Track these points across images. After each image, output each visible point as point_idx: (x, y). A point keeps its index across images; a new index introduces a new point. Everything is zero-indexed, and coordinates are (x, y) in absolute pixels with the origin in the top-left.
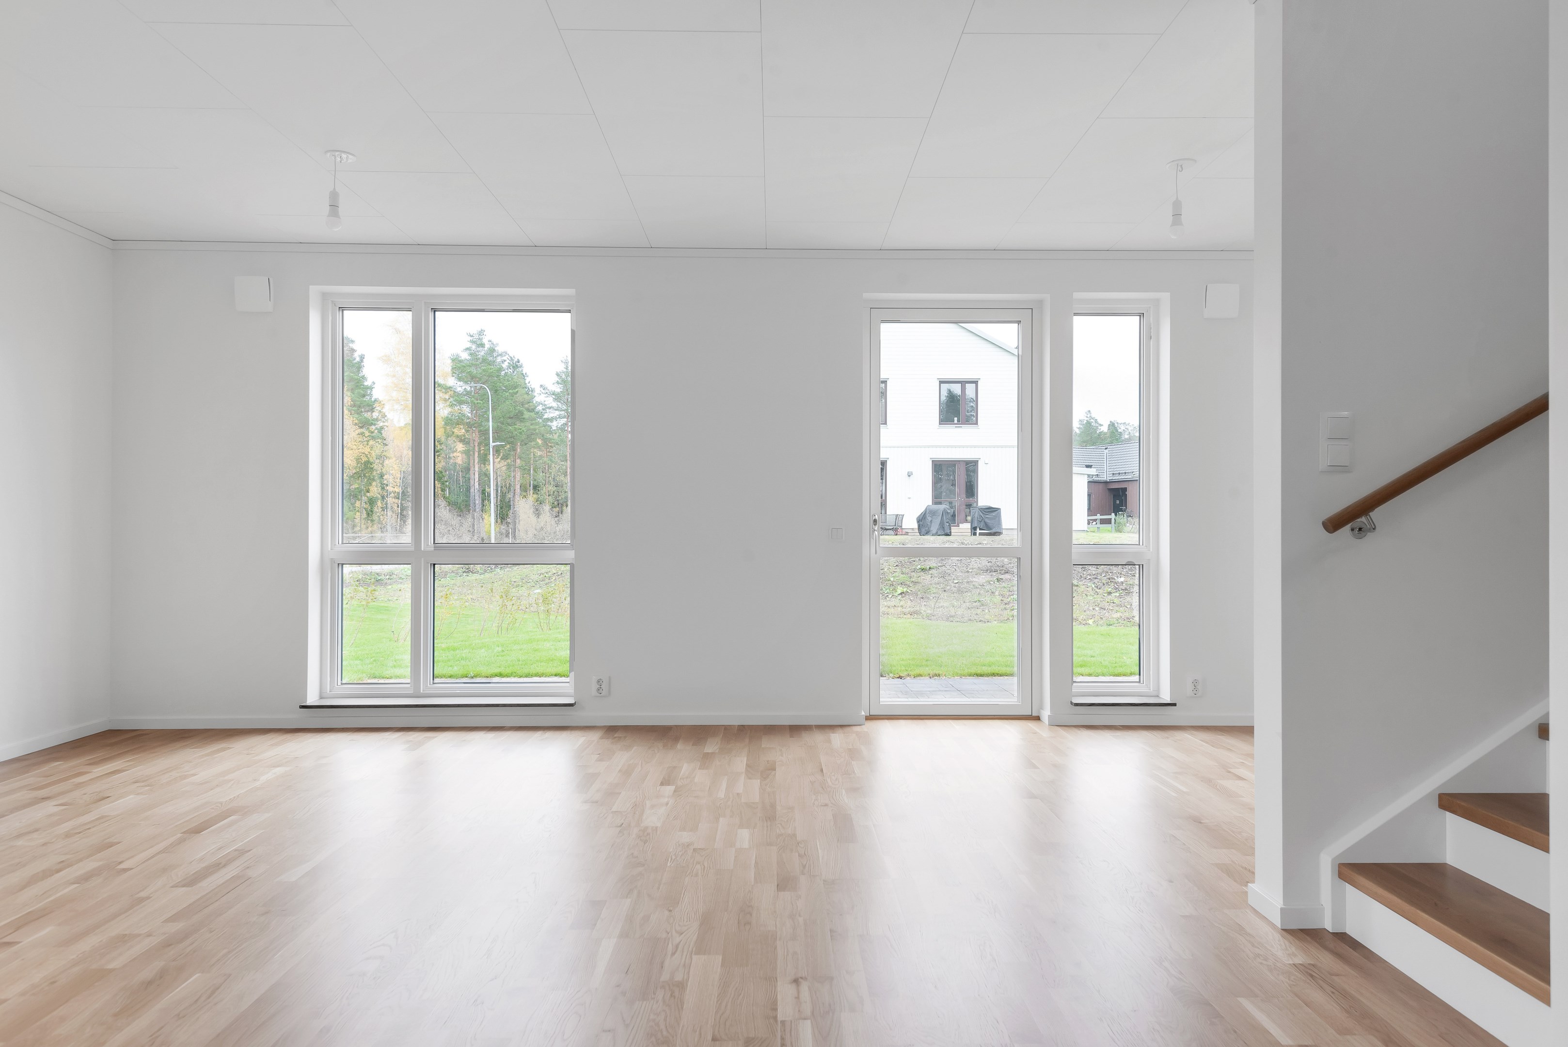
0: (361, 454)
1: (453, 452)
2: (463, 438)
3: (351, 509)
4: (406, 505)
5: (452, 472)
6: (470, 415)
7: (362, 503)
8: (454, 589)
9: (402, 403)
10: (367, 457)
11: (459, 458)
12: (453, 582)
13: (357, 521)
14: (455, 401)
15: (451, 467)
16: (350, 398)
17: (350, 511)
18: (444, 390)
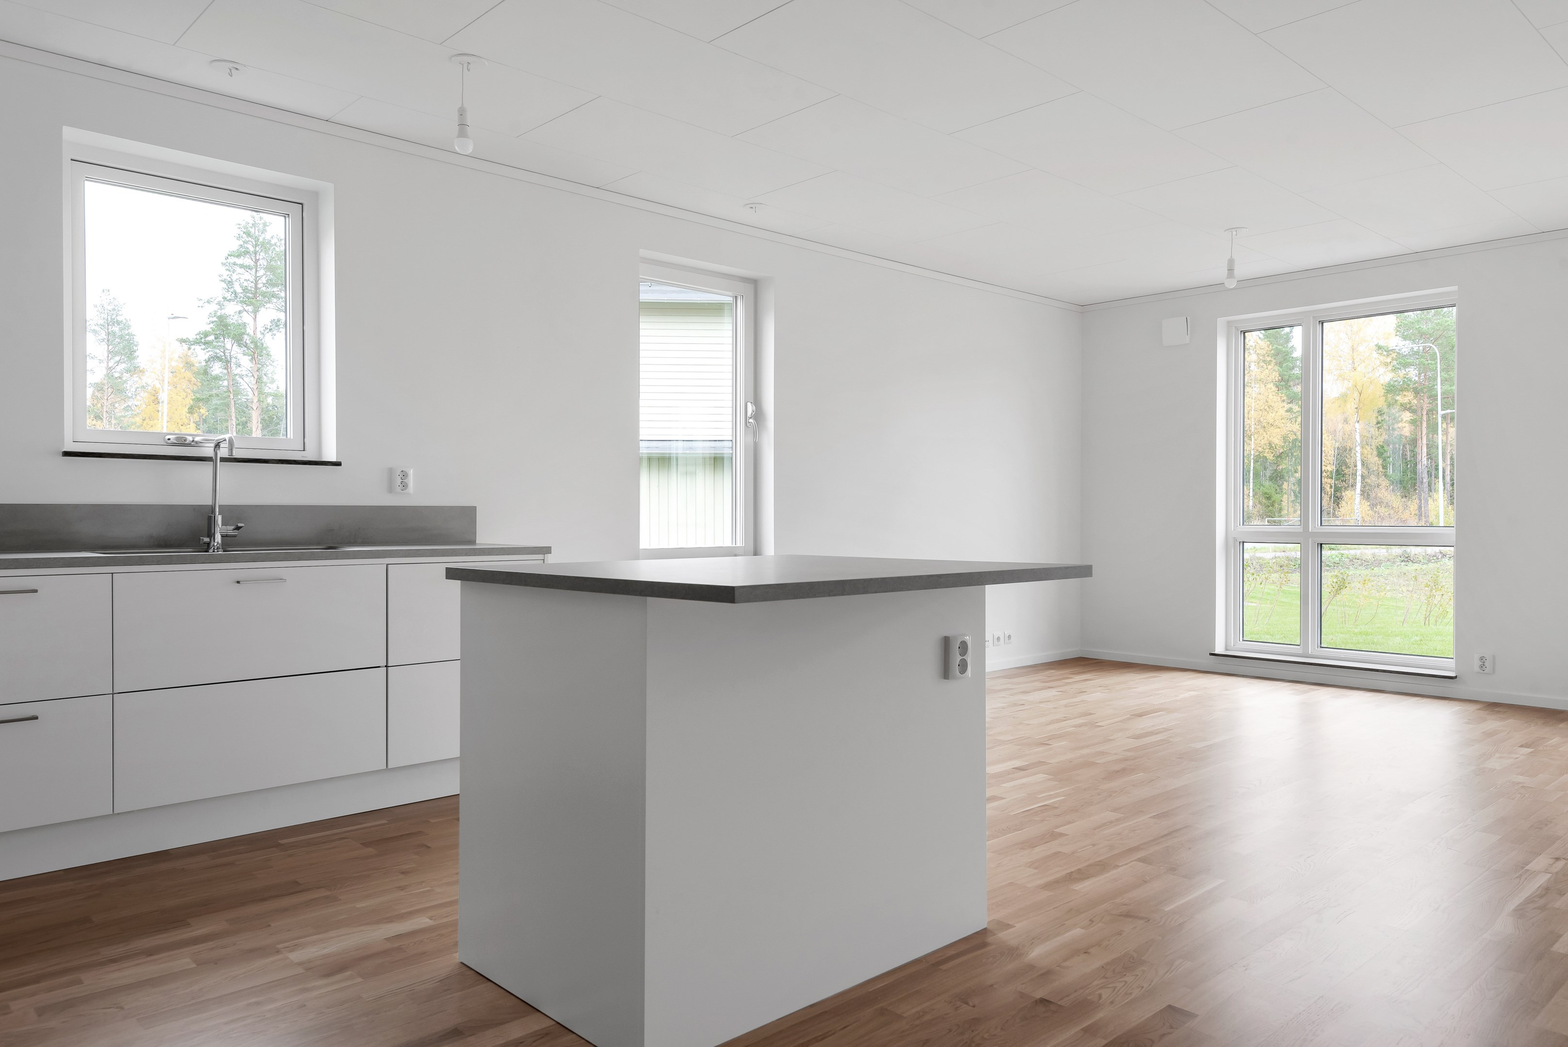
0: (1289, 432)
1: (1398, 422)
2: (1408, 407)
3: (1278, 490)
4: (1340, 486)
5: (1397, 446)
6: (1417, 379)
7: (1290, 484)
8: (1387, 580)
9: (1335, 373)
10: (1295, 434)
11: (1407, 430)
12: (1387, 572)
13: (1284, 504)
14: (1400, 363)
15: (1396, 440)
16: (1277, 373)
17: (1277, 493)
18: (1385, 353)
